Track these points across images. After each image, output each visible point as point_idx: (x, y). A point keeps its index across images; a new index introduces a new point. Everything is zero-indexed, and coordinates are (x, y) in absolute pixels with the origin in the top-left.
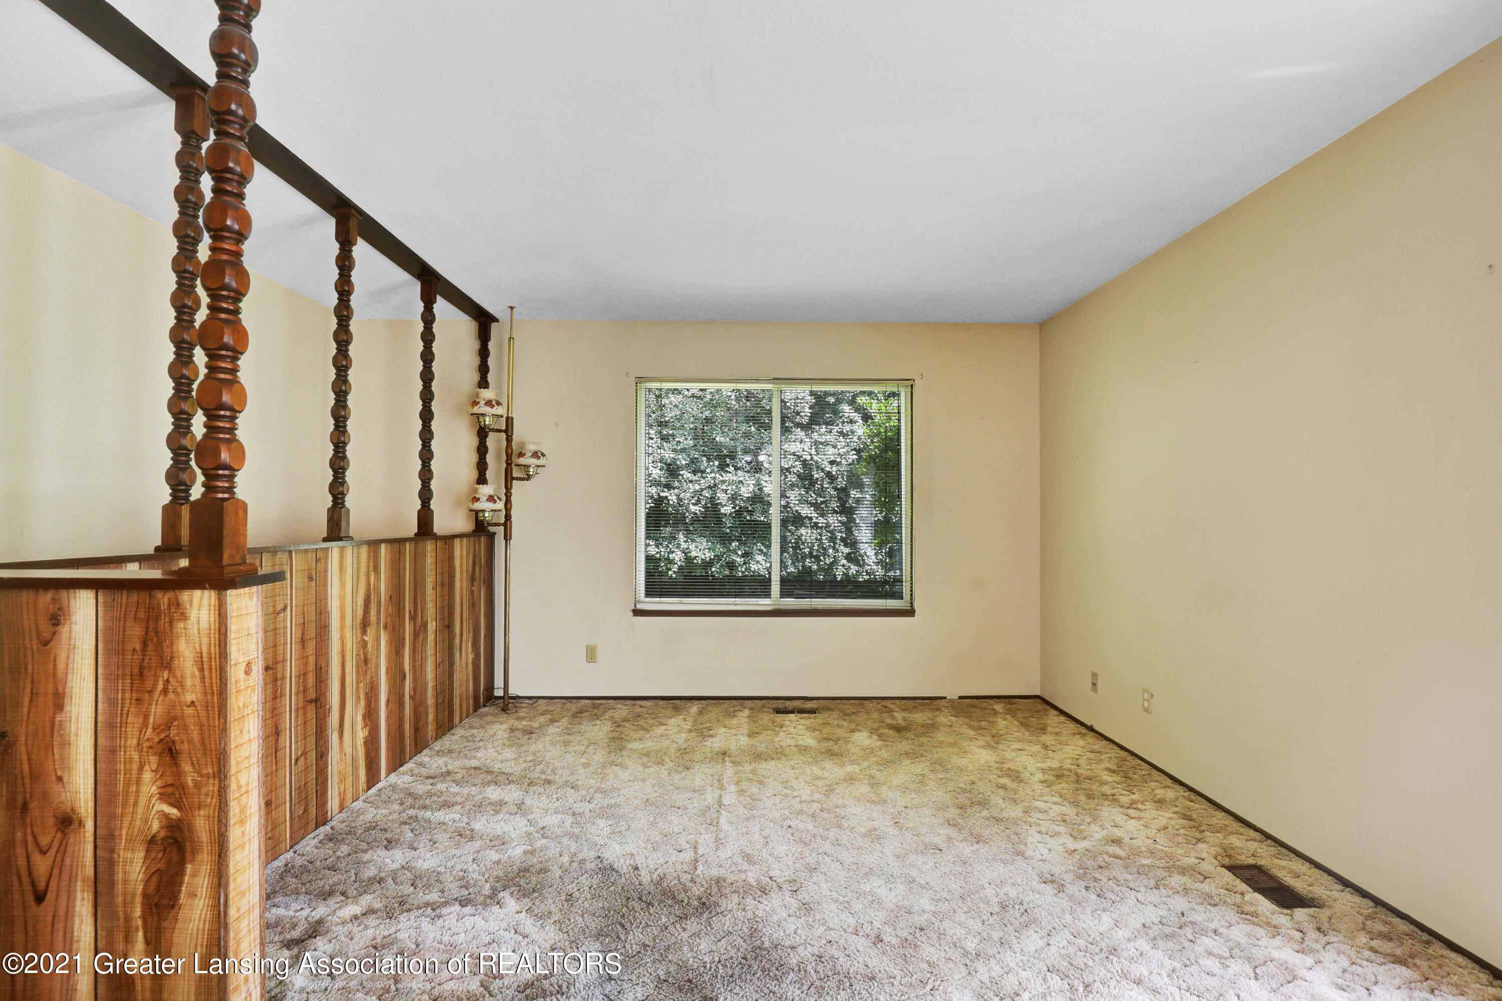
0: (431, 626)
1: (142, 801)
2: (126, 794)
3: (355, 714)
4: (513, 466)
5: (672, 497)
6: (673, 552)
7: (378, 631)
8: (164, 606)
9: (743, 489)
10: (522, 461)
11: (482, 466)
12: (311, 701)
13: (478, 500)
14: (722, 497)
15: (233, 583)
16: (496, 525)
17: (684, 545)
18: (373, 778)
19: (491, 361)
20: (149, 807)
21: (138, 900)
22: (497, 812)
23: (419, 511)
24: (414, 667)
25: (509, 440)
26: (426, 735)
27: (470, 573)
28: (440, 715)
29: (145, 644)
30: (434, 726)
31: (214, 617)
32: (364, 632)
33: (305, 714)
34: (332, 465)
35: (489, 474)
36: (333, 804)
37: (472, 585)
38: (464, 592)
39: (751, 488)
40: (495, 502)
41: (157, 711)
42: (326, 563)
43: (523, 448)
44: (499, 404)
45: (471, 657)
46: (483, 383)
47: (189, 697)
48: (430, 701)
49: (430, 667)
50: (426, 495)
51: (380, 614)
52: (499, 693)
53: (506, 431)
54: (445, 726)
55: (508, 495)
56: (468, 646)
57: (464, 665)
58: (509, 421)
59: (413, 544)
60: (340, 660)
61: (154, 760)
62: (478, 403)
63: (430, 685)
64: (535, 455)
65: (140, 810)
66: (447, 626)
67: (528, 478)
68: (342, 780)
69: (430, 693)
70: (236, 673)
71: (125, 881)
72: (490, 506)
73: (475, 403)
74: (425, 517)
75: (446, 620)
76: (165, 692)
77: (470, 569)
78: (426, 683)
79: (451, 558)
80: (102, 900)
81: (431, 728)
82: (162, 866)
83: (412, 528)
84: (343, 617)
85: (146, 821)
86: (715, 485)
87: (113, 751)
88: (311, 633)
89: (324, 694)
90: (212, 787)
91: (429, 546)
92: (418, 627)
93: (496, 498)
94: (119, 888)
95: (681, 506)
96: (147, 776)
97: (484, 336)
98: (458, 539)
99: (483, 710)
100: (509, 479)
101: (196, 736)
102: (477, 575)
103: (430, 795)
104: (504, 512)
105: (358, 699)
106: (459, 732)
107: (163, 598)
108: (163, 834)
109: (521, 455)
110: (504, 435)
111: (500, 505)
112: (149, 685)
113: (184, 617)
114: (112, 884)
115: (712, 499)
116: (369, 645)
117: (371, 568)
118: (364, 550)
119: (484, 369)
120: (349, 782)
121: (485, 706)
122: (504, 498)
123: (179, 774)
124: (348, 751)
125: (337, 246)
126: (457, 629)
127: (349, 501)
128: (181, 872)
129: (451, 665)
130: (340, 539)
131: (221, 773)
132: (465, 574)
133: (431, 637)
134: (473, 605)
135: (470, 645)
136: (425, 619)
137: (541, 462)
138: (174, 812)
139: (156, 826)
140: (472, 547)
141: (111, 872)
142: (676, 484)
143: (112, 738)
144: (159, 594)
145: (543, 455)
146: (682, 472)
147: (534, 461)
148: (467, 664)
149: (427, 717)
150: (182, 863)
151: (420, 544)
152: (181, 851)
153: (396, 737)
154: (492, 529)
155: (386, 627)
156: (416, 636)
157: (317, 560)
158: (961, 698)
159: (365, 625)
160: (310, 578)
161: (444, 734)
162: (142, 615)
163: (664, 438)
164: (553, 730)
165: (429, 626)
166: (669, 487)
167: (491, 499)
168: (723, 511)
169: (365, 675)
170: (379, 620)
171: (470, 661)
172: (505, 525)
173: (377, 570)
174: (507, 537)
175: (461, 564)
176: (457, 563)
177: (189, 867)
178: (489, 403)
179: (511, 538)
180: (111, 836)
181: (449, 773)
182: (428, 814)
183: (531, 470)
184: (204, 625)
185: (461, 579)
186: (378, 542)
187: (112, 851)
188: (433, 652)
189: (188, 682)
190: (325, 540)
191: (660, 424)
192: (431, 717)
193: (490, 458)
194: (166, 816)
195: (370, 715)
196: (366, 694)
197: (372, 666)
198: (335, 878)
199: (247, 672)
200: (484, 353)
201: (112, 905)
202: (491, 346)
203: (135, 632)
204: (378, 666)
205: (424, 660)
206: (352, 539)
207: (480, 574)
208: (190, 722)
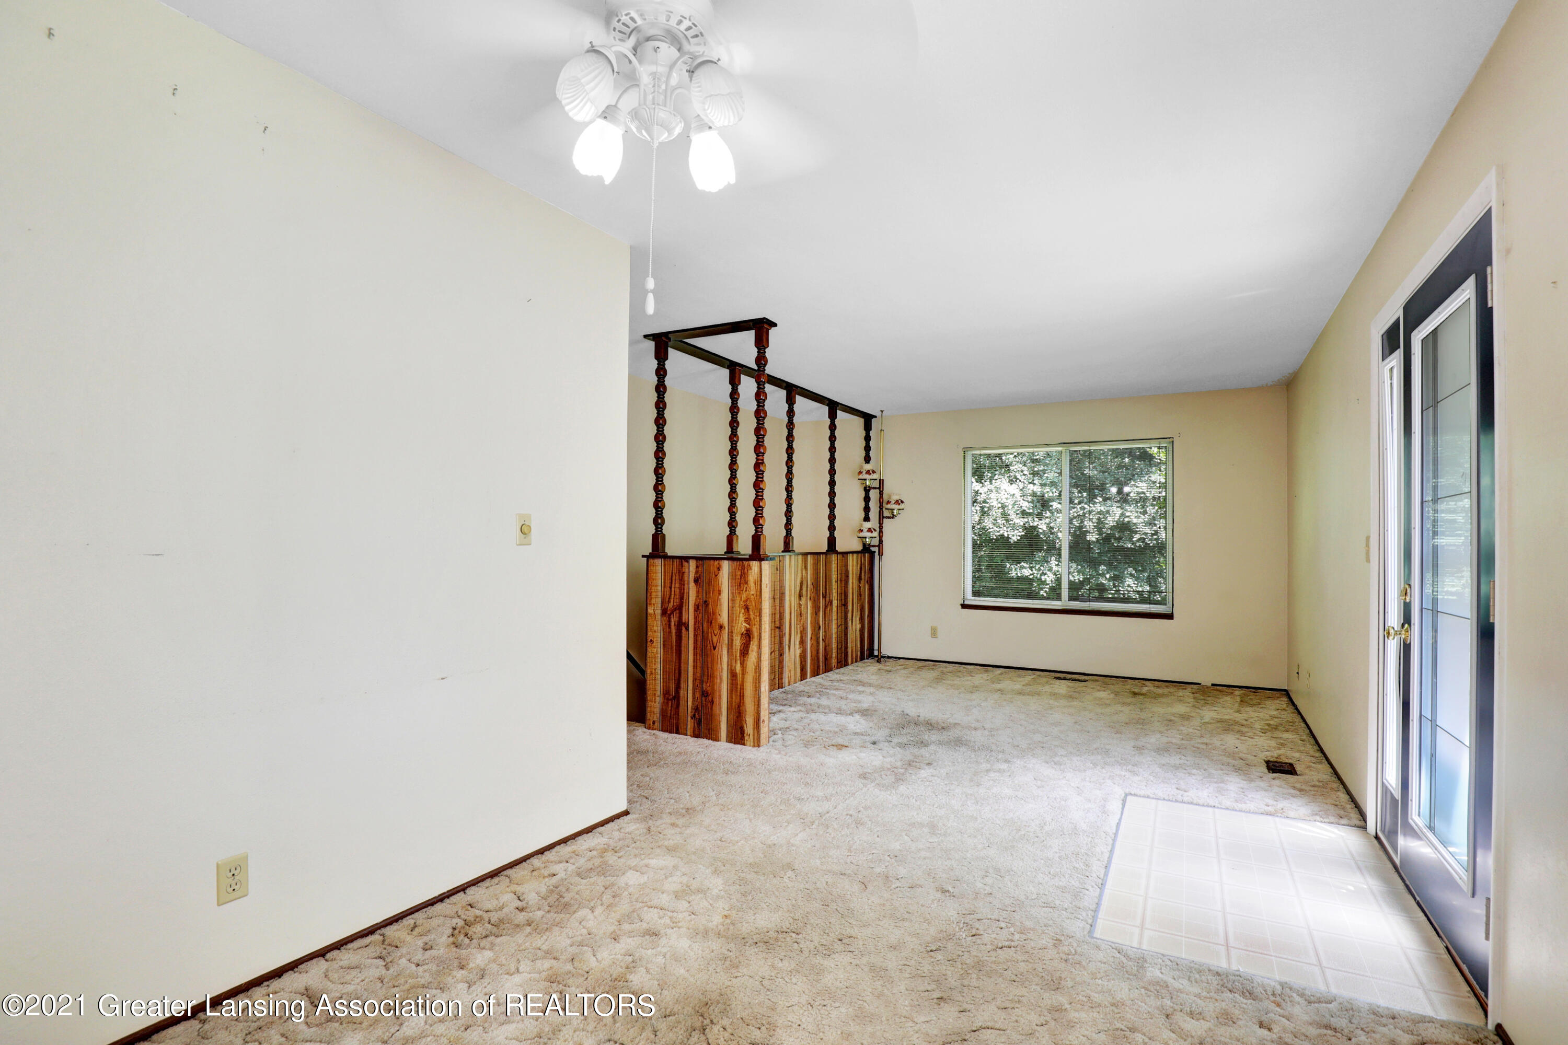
0: (835, 603)
1: (740, 622)
2: (736, 620)
3: (796, 639)
4: (884, 509)
5: (1042, 526)
6: (1045, 574)
7: (806, 600)
8: (746, 566)
9: (1109, 518)
10: (889, 506)
11: (867, 509)
12: (777, 628)
13: (862, 531)
14: (1089, 525)
15: (763, 560)
16: (874, 546)
17: (1055, 568)
18: (803, 677)
19: (872, 444)
20: (742, 624)
21: (739, 651)
22: (860, 694)
23: (828, 538)
24: (825, 623)
25: (881, 493)
26: (831, 664)
27: (858, 575)
28: (839, 656)
29: (741, 577)
30: (836, 660)
31: (759, 569)
32: (800, 599)
33: (775, 632)
34: (786, 515)
35: (871, 515)
36: (785, 680)
37: (860, 582)
38: (855, 586)
39: (1117, 518)
40: (872, 532)
41: (744, 596)
42: (784, 563)
43: (890, 498)
44: (874, 472)
45: (859, 626)
46: (867, 459)
47: (752, 593)
48: (834, 646)
49: (834, 626)
50: (832, 528)
51: (808, 591)
52: (876, 653)
53: (879, 488)
54: (843, 663)
55: (881, 527)
56: (857, 620)
57: (854, 630)
58: (881, 482)
59: (824, 556)
60: (789, 612)
61: (743, 610)
62: (862, 472)
63: (834, 636)
64: (897, 502)
65: (740, 624)
66: (844, 604)
67: (893, 517)
68: (790, 671)
69: (834, 641)
70: (764, 586)
71: (735, 645)
72: (869, 535)
73: (860, 473)
74: (832, 541)
75: (843, 601)
76: (746, 591)
77: (858, 573)
78: (831, 635)
79: (846, 565)
80: (730, 650)
81: (834, 662)
82: (744, 642)
83: (825, 548)
84: (790, 590)
85: (741, 628)
86: (1084, 515)
87: (733, 607)
88: (777, 596)
89: (782, 626)
90: (758, 619)
91: (834, 557)
92: (827, 603)
93: (872, 530)
94: (734, 647)
95: (1052, 533)
96: (741, 615)
97: (868, 427)
98: (851, 554)
99: (866, 661)
100: (881, 518)
101: (754, 604)
102: (863, 577)
103: (830, 686)
104: (878, 538)
105: (797, 633)
106: (850, 667)
107: (746, 563)
108: (745, 632)
109: (888, 502)
110: (878, 490)
111: (876, 534)
112: (742, 589)
113: (751, 569)
114: (732, 646)
115: (1080, 528)
116: (803, 607)
117: (803, 567)
118: (800, 557)
119: (867, 448)
120: (792, 672)
121: (867, 659)
122: (878, 530)
123: (749, 615)
124: (793, 657)
125: (787, 406)
126: (850, 608)
127: (794, 533)
128: (749, 644)
129: (846, 628)
130: (789, 551)
131: (760, 615)
132: (855, 575)
133: (834, 609)
134: (860, 595)
135: (858, 619)
136: (831, 598)
137: (901, 506)
138: (748, 626)
139: (743, 630)
140: (860, 559)
141: (732, 643)
142: (1048, 514)
143: (732, 604)
144: (744, 562)
145: (902, 502)
146: (1051, 504)
147: (896, 507)
148: (856, 631)
149: (832, 654)
150: (750, 641)
151: (828, 556)
152: (750, 637)
153: (816, 659)
154: (873, 549)
155: (810, 599)
156: (826, 607)
157: (780, 561)
158: (1213, 685)
159: (800, 596)
160: (777, 569)
161: (841, 667)
162: (740, 568)
163: (1034, 474)
164: (903, 671)
165: (833, 603)
166: (1040, 516)
167: (870, 530)
168: (1088, 538)
169: (800, 621)
170: (807, 594)
171: (858, 629)
172: (879, 546)
173: (806, 568)
174: (881, 554)
175: (853, 569)
176: (850, 568)
177: (751, 643)
178: (868, 472)
179: (882, 555)
180: (732, 632)
181: (841, 680)
182: (828, 691)
183: (895, 511)
184: (756, 572)
185: (853, 578)
186: (806, 554)
187: (732, 636)
188: (836, 618)
189: (752, 588)
190: (783, 552)
191: (1033, 461)
192: (834, 655)
193: (871, 504)
194: (746, 627)
195: (802, 642)
196: (801, 632)
197: (804, 617)
198: (787, 702)
199: (766, 587)
200: (868, 438)
201: (732, 652)
202: (872, 433)
203: (739, 573)
204: (807, 618)
205: (830, 621)
206: (794, 551)
207: (865, 577)
208: (753, 600)
